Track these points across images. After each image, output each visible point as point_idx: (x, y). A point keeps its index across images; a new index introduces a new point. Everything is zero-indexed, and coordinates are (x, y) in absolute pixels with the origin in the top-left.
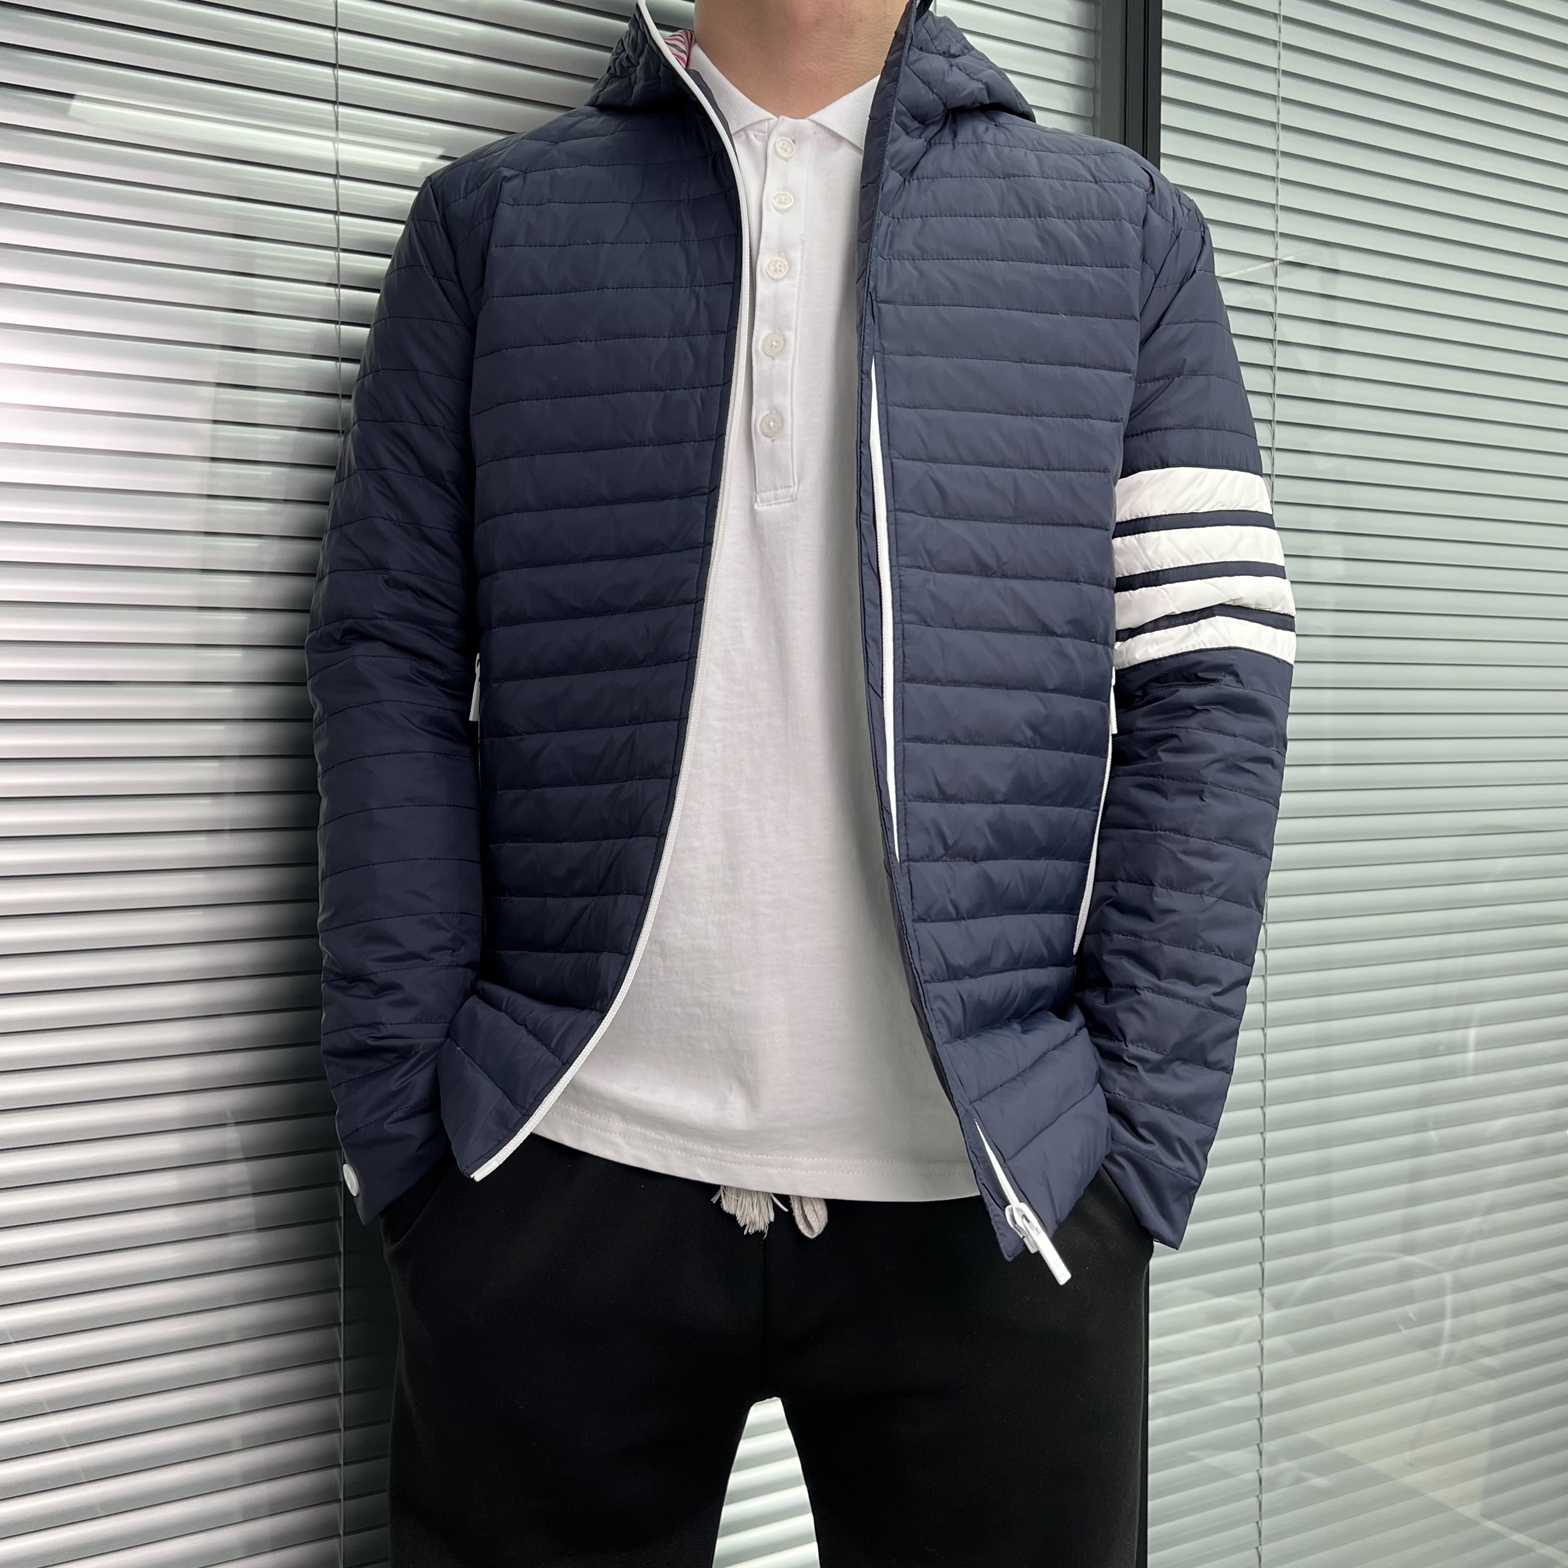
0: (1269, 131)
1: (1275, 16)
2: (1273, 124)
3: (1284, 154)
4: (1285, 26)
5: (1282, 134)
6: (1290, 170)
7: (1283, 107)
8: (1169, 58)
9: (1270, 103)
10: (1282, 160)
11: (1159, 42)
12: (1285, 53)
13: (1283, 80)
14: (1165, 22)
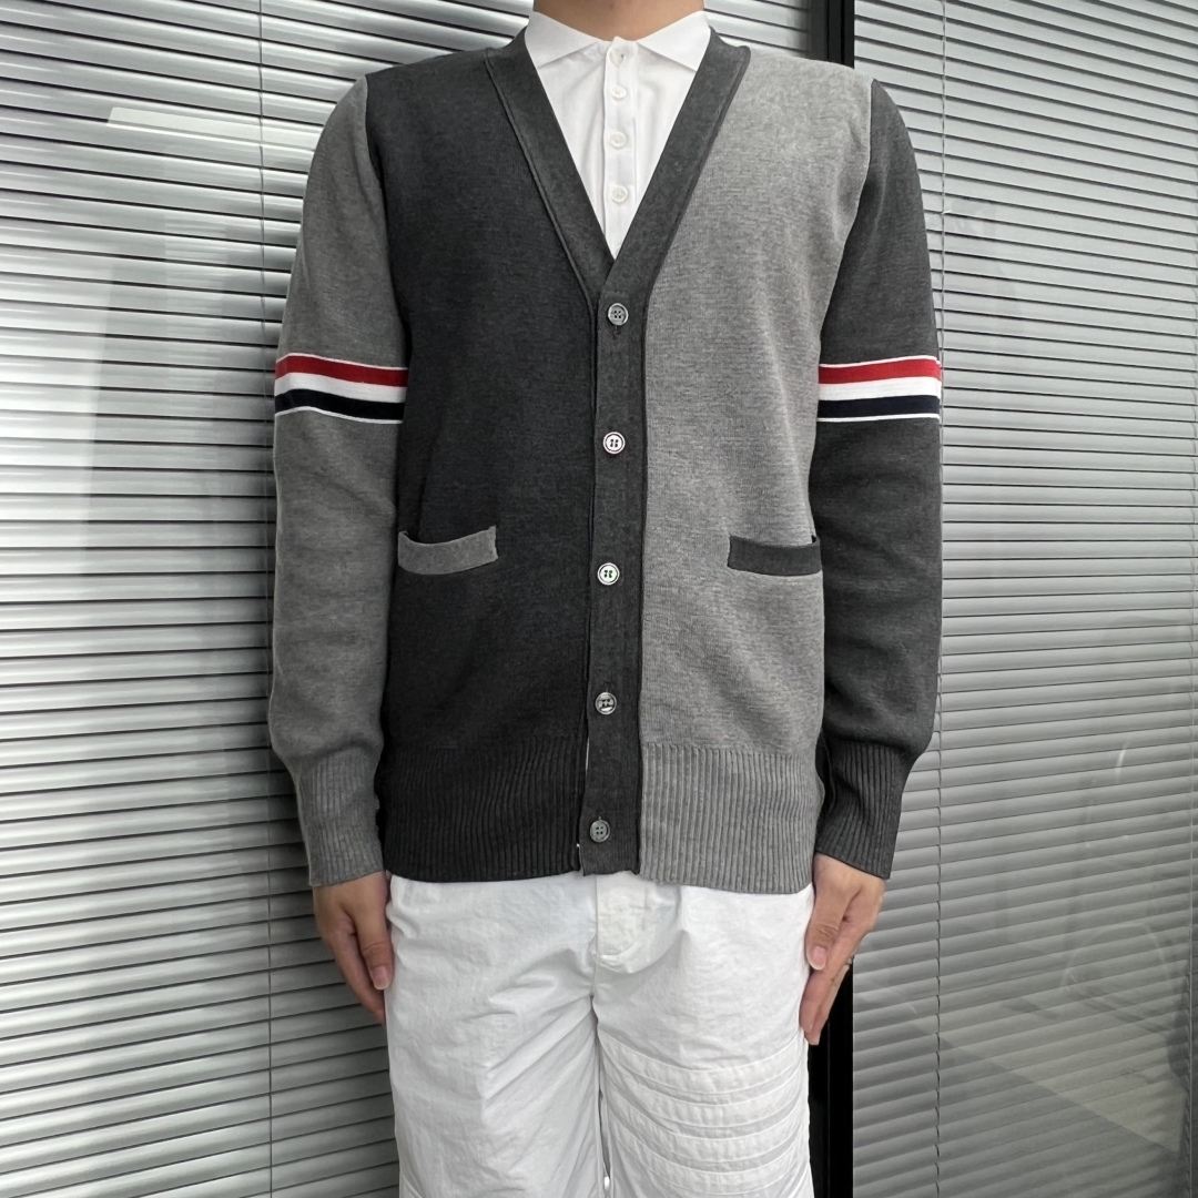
0: (937, 101)
1: (941, 18)
2: (940, 96)
3: (948, 117)
4: (948, 25)
5: (947, 103)
6: (953, 128)
7: (947, 83)
8: (860, 49)
9: (938, 80)
10: (947, 122)
11: (853, 38)
12: (948, 44)
13: (948, 63)
14: (857, 23)
